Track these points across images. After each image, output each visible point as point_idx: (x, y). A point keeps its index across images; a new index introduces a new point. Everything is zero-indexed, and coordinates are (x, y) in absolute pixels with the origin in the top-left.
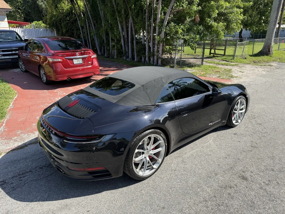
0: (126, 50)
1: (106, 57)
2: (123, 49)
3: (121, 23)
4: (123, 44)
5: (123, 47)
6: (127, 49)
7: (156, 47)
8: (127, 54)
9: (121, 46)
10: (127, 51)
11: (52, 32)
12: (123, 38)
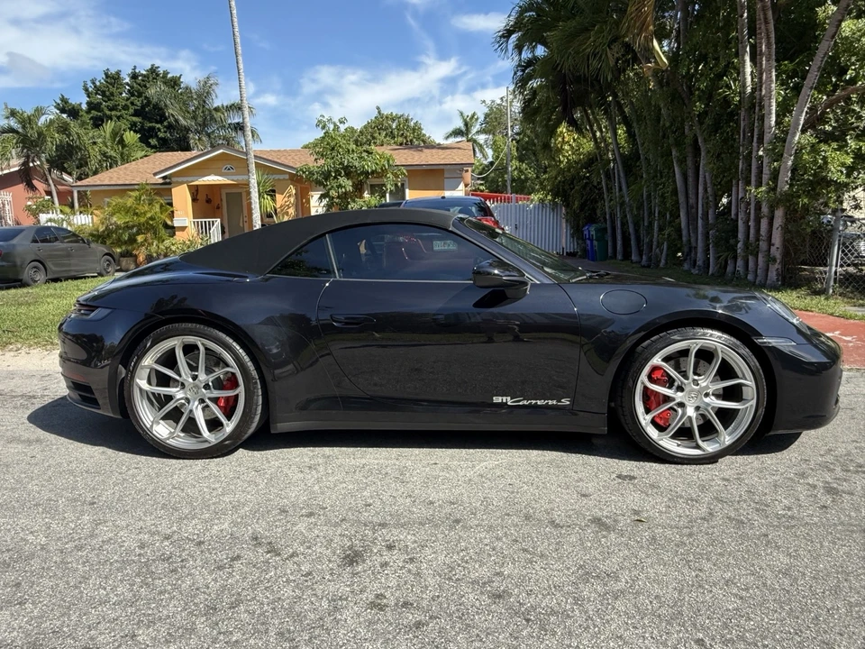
0: (690, 240)
1: (644, 267)
2: (684, 239)
3: (682, 162)
4: (683, 225)
5: (684, 233)
6: (693, 240)
7: (764, 223)
8: (693, 255)
9: (679, 230)
10: (694, 245)
11: (553, 211)
12: (685, 206)
